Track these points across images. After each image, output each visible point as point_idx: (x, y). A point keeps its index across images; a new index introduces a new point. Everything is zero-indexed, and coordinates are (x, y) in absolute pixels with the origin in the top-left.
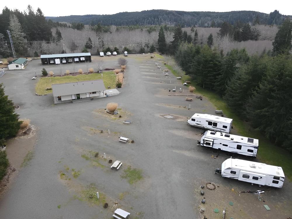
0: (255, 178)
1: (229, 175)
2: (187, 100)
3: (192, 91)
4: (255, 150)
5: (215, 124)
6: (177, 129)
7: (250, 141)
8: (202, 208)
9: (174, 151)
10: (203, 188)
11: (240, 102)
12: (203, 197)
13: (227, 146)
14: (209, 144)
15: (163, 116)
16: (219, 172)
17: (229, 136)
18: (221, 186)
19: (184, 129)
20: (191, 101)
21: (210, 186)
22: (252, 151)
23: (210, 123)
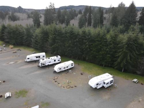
0: (67, 67)
1: (59, 71)
2: (14, 53)
3: (12, 48)
4: (60, 59)
5: (39, 57)
6: (22, 66)
7: (57, 57)
8: (60, 85)
9: (30, 74)
10: (54, 80)
11: (42, 45)
12: (57, 82)
13: (50, 62)
14: (44, 64)
15: (8, 64)
16: (55, 72)
17: (50, 58)
18: (59, 76)
19: (26, 65)
20: (16, 52)
21: (56, 78)
22: (59, 60)
23: (37, 57)
